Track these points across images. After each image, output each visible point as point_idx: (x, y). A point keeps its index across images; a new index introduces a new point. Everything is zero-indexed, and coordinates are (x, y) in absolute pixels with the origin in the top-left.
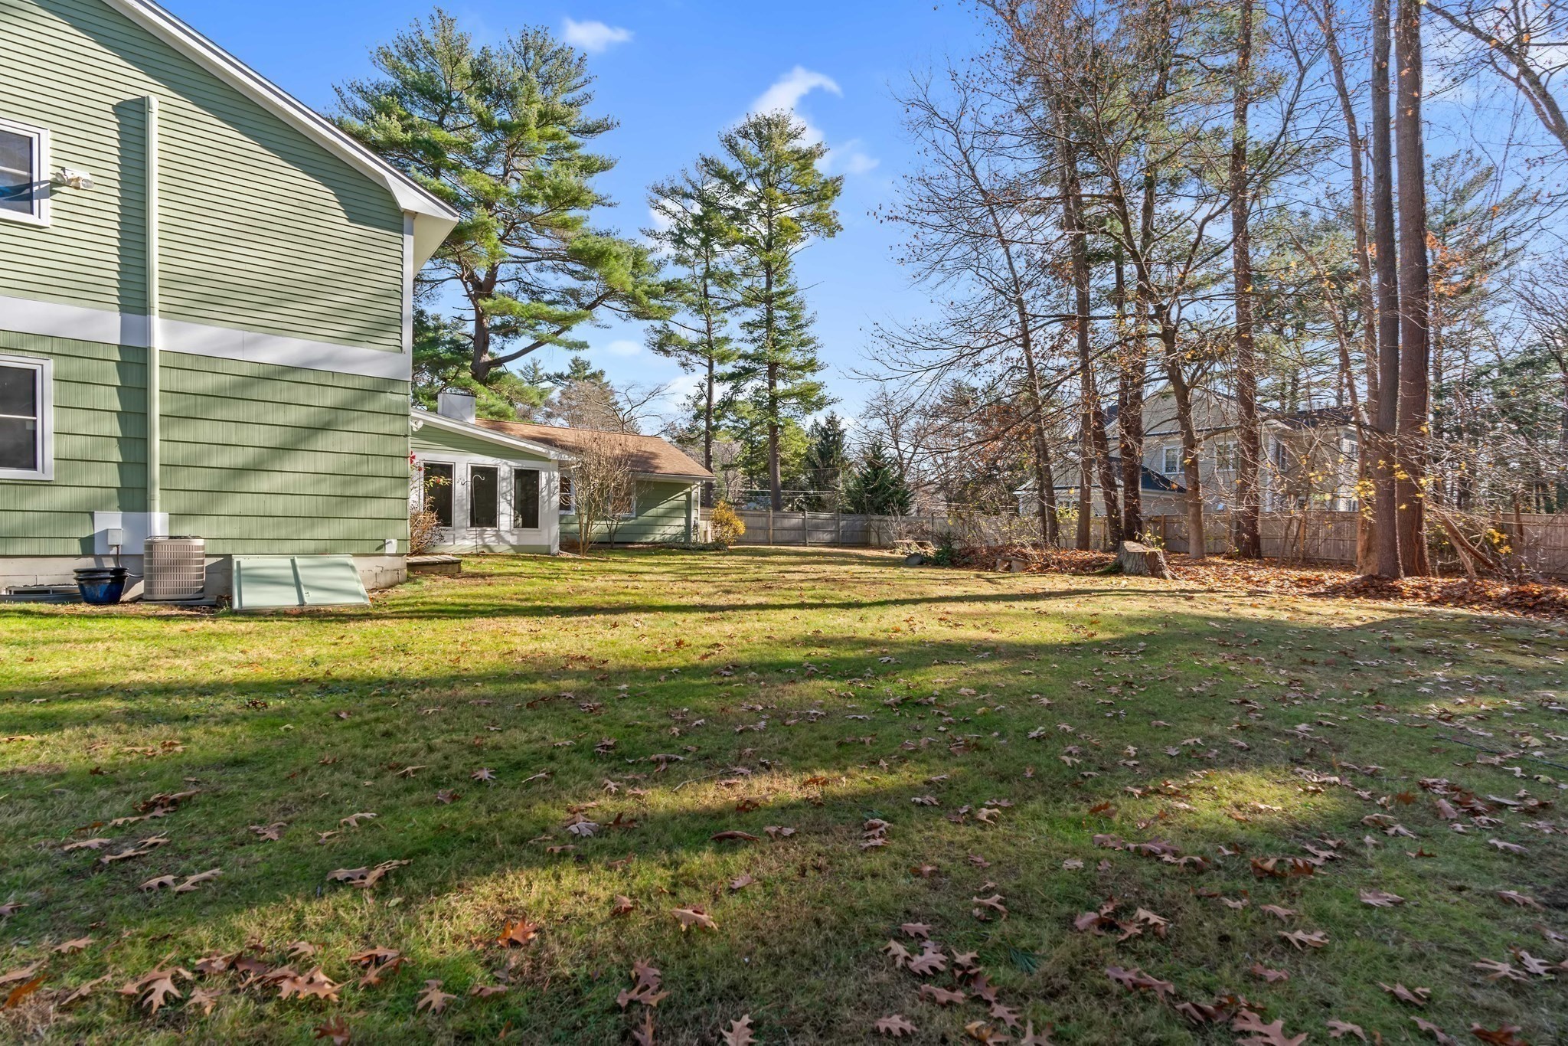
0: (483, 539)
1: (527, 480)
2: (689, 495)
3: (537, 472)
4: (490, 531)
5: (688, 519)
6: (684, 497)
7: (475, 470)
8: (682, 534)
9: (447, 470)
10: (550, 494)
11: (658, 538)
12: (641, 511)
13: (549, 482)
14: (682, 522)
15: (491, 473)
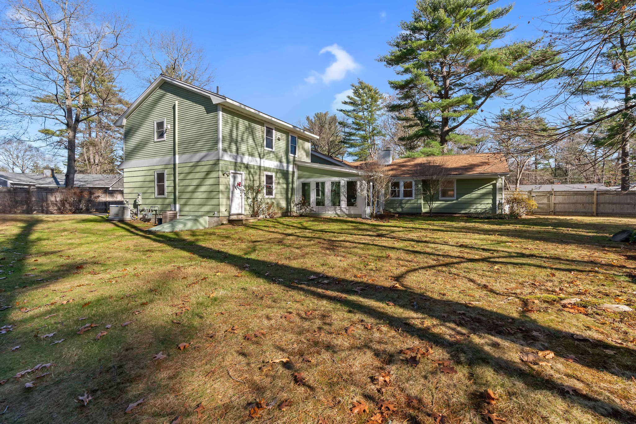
0: (335, 211)
1: (351, 186)
2: (494, 185)
3: (356, 182)
4: (338, 208)
5: (494, 200)
6: (491, 187)
7: (333, 183)
8: (491, 209)
9: (323, 184)
10: (362, 190)
11: (472, 211)
12: (460, 195)
13: (361, 185)
14: (490, 201)
15: (338, 184)
